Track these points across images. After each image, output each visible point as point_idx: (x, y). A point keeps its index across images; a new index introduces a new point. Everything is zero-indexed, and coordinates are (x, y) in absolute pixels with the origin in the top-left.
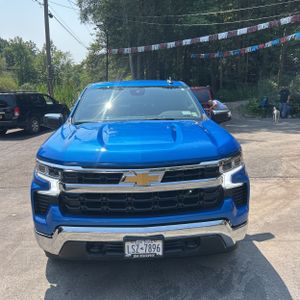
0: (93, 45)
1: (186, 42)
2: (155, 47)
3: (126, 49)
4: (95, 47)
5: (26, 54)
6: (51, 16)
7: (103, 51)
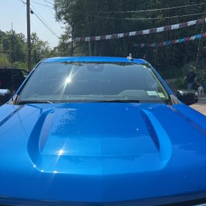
0: (63, 36)
1: (132, 33)
2: (108, 37)
3: (86, 38)
4: (64, 37)
5: (17, 42)
6: (32, 13)
7: (70, 40)
